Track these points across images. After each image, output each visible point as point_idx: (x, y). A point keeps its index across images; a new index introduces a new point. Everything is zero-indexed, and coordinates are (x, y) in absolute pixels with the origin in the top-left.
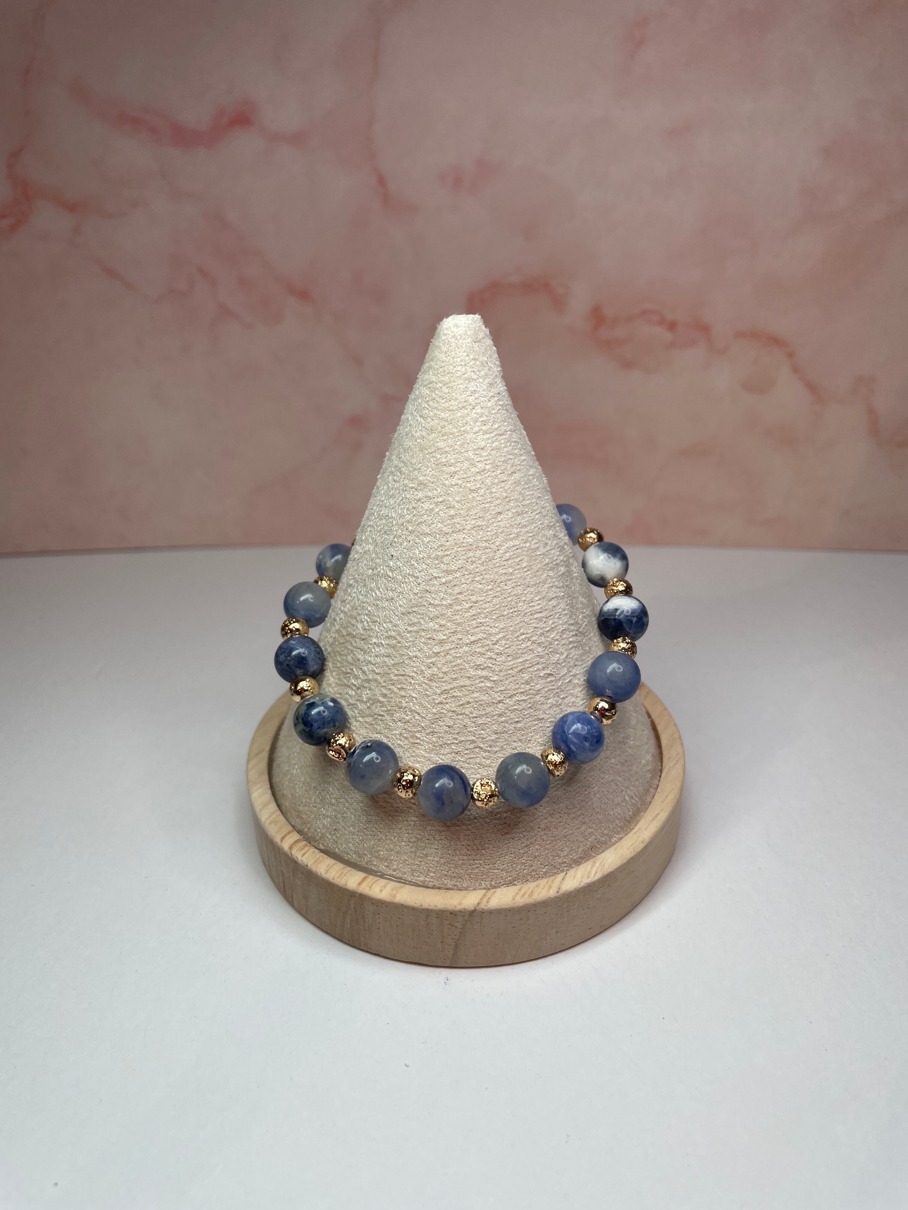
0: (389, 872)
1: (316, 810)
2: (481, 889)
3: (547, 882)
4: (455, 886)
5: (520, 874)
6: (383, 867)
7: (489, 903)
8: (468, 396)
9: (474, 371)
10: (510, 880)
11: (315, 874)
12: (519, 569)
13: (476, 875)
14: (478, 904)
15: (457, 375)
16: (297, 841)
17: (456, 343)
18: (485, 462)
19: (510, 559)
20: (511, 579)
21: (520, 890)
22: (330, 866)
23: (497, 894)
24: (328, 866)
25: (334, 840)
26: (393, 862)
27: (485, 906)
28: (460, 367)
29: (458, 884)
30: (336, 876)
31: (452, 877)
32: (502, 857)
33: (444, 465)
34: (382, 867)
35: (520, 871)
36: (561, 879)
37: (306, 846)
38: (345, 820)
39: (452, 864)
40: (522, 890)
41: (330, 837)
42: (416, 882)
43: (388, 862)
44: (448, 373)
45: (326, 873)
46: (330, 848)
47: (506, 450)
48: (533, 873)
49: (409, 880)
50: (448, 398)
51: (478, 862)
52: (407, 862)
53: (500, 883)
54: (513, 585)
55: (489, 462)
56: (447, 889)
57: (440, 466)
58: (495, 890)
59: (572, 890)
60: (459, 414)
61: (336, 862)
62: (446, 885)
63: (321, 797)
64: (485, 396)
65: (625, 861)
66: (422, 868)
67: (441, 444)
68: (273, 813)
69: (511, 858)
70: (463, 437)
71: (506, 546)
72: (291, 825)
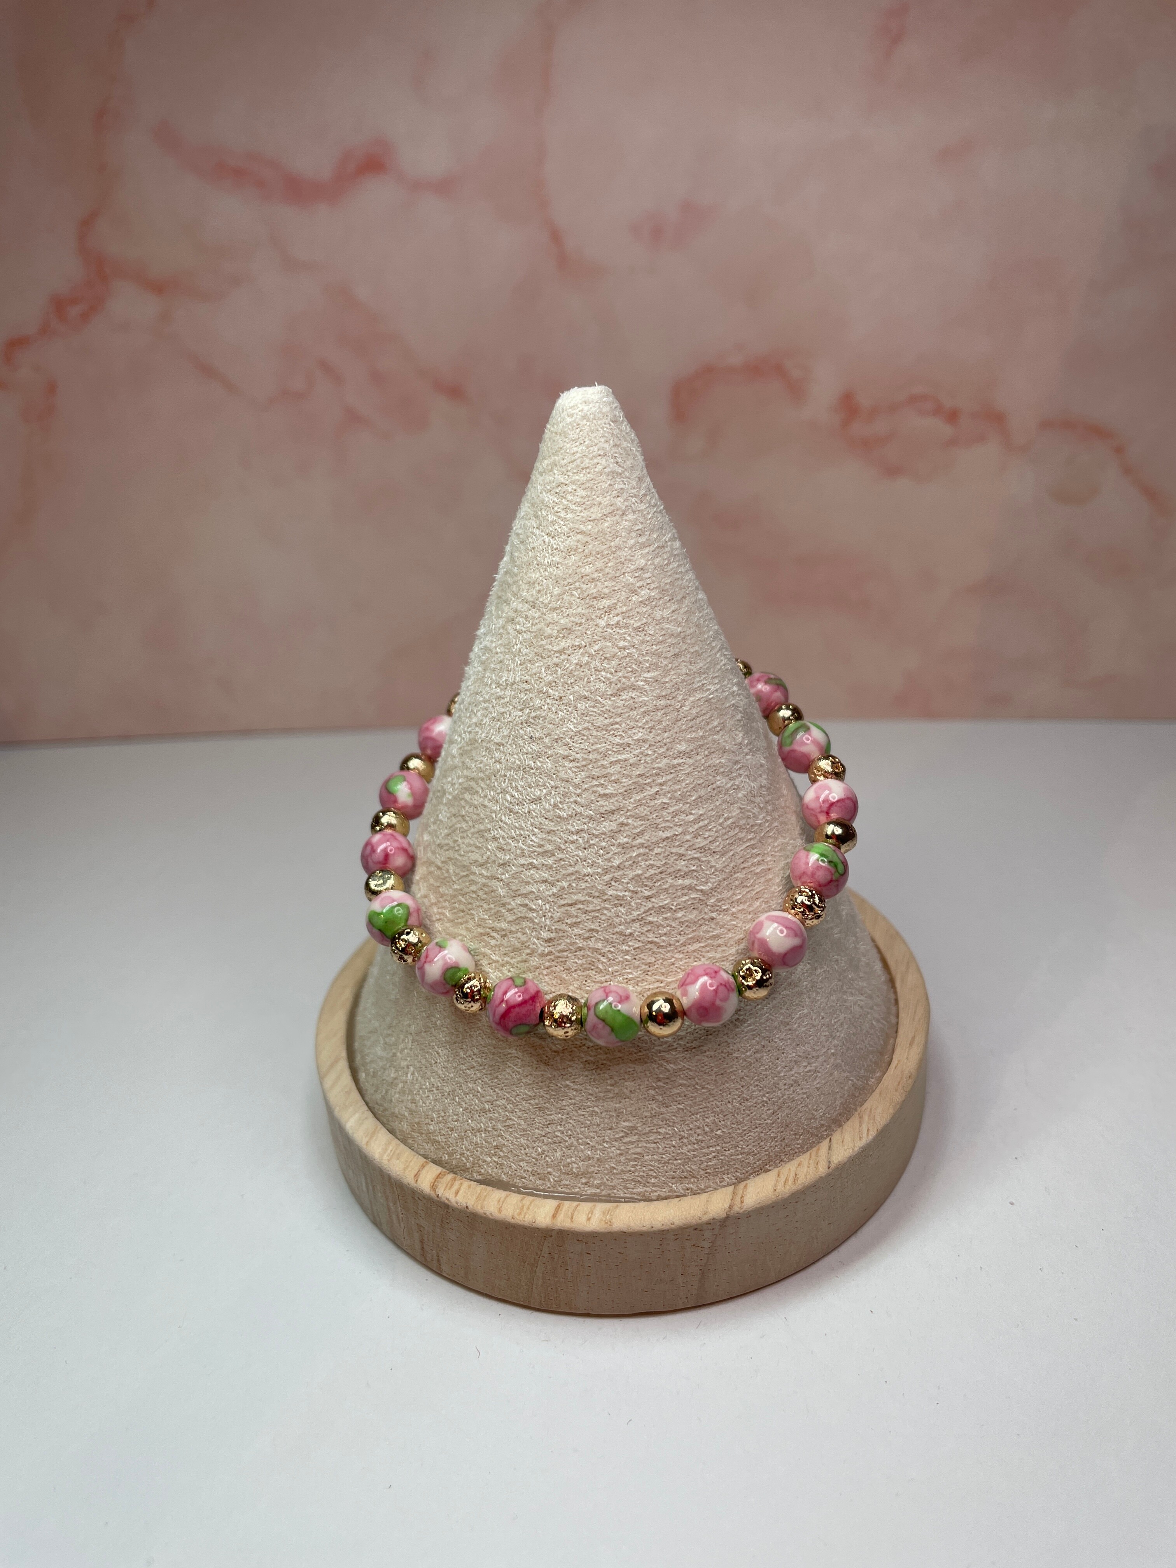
0: (589, 1192)
1: (459, 1124)
2: (725, 1186)
3: (810, 1157)
4: (688, 1189)
5: (771, 1154)
6: (579, 1185)
7: (745, 1203)
8: (614, 497)
9: (617, 463)
10: (760, 1165)
11: (481, 1217)
12: (710, 729)
13: (715, 1169)
14: (731, 1207)
15: (596, 470)
16: (438, 1176)
17: (589, 425)
18: (648, 587)
19: (698, 717)
20: (702, 745)
21: (779, 1175)
22: (501, 1201)
23: (750, 1189)
24: (499, 1202)
25: (495, 1162)
26: (594, 1175)
27: (741, 1208)
28: (599, 458)
29: (691, 1186)
30: (516, 1214)
31: (681, 1178)
32: (745, 1135)
33: (595, 598)
34: (579, 1187)
35: (770, 1150)
36: (828, 1148)
37: (455, 1179)
38: (510, 1130)
39: (680, 1159)
40: (782, 1176)
41: (489, 1159)
42: (630, 1196)
43: (585, 1177)
44: (583, 469)
45: (500, 1210)
46: (491, 1175)
47: (671, 567)
48: (787, 1149)
49: (622, 1195)
50: (588, 503)
51: (714, 1149)
52: (615, 1171)
53: (747, 1172)
54: (706, 752)
55: (652, 586)
56: (677, 1196)
57: (587, 601)
58: (743, 1184)
59: (846, 1160)
60: (606, 524)
61: (508, 1193)
62: (675, 1192)
63: (464, 1106)
64: (635, 496)
65: (898, 1107)
66: (636, 1174)
67: (588, 569)
68: (389, 1143)
69: (757, 1134)
70: (615, 555)
71: (692, 699)
72: (420, 1155)
